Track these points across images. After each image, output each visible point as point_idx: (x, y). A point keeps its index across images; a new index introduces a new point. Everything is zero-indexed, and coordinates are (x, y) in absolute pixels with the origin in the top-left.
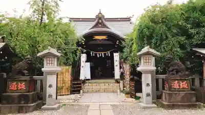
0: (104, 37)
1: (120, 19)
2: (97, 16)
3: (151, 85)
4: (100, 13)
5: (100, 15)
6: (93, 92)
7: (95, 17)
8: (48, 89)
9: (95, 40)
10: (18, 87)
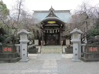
0: (54, 22)
1: (64, 11)
2: (50, 10)
3: (77, 49)
4: (52, 8)
5: (52, 9)
6: (47, 53)
7: (49, 10)
8: (23, 51)
9: (48, 24)
10: (7, 50)
